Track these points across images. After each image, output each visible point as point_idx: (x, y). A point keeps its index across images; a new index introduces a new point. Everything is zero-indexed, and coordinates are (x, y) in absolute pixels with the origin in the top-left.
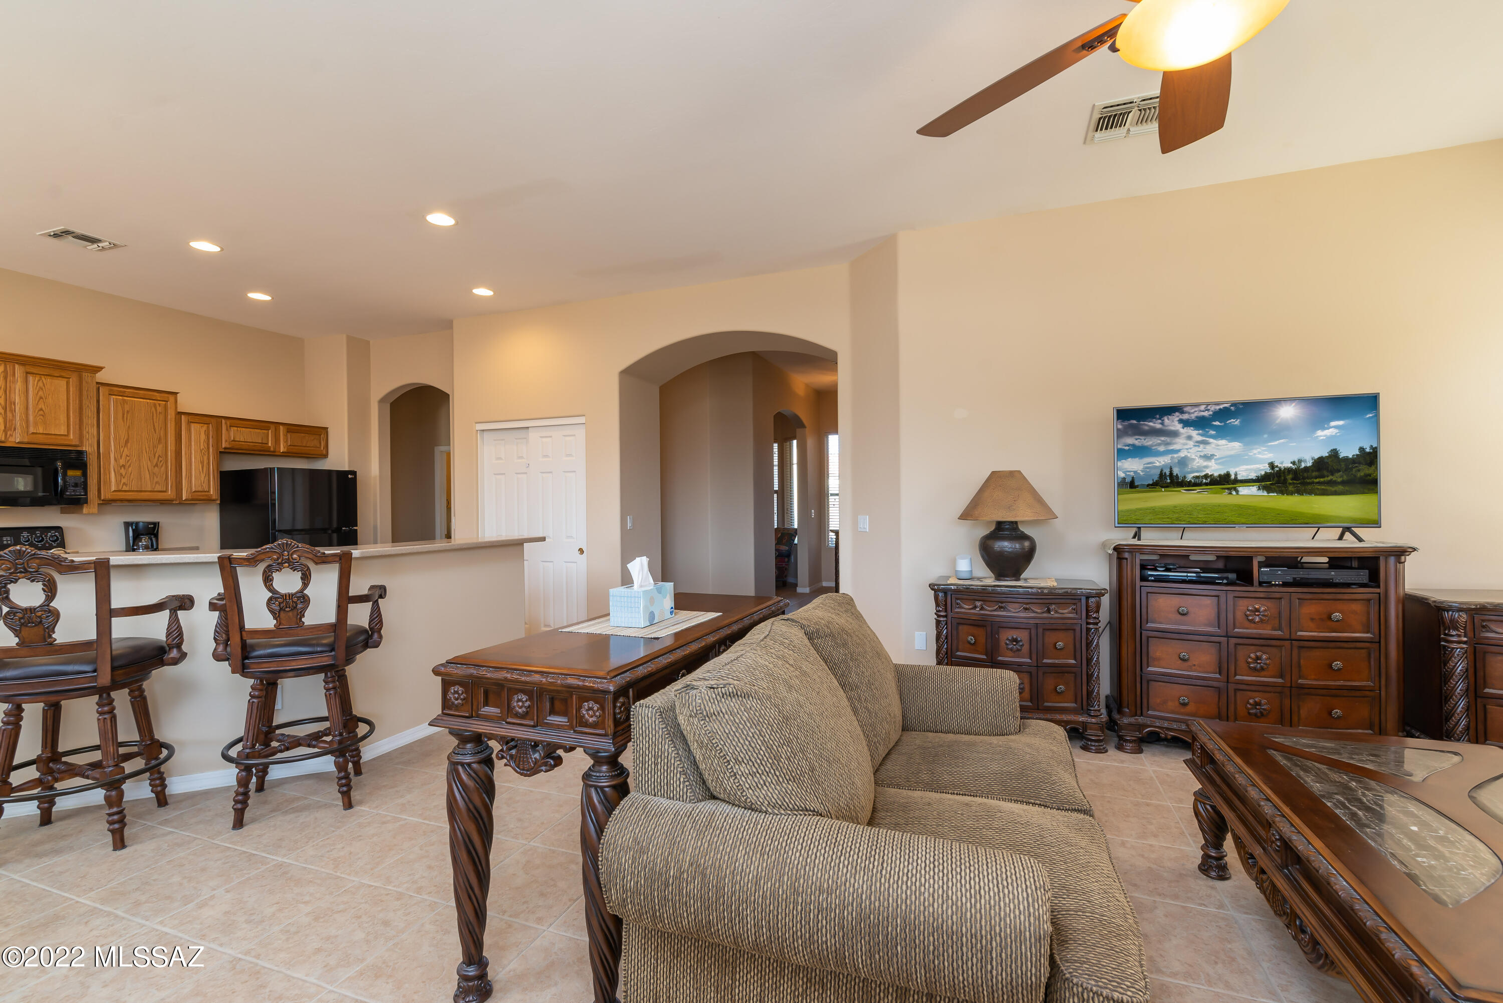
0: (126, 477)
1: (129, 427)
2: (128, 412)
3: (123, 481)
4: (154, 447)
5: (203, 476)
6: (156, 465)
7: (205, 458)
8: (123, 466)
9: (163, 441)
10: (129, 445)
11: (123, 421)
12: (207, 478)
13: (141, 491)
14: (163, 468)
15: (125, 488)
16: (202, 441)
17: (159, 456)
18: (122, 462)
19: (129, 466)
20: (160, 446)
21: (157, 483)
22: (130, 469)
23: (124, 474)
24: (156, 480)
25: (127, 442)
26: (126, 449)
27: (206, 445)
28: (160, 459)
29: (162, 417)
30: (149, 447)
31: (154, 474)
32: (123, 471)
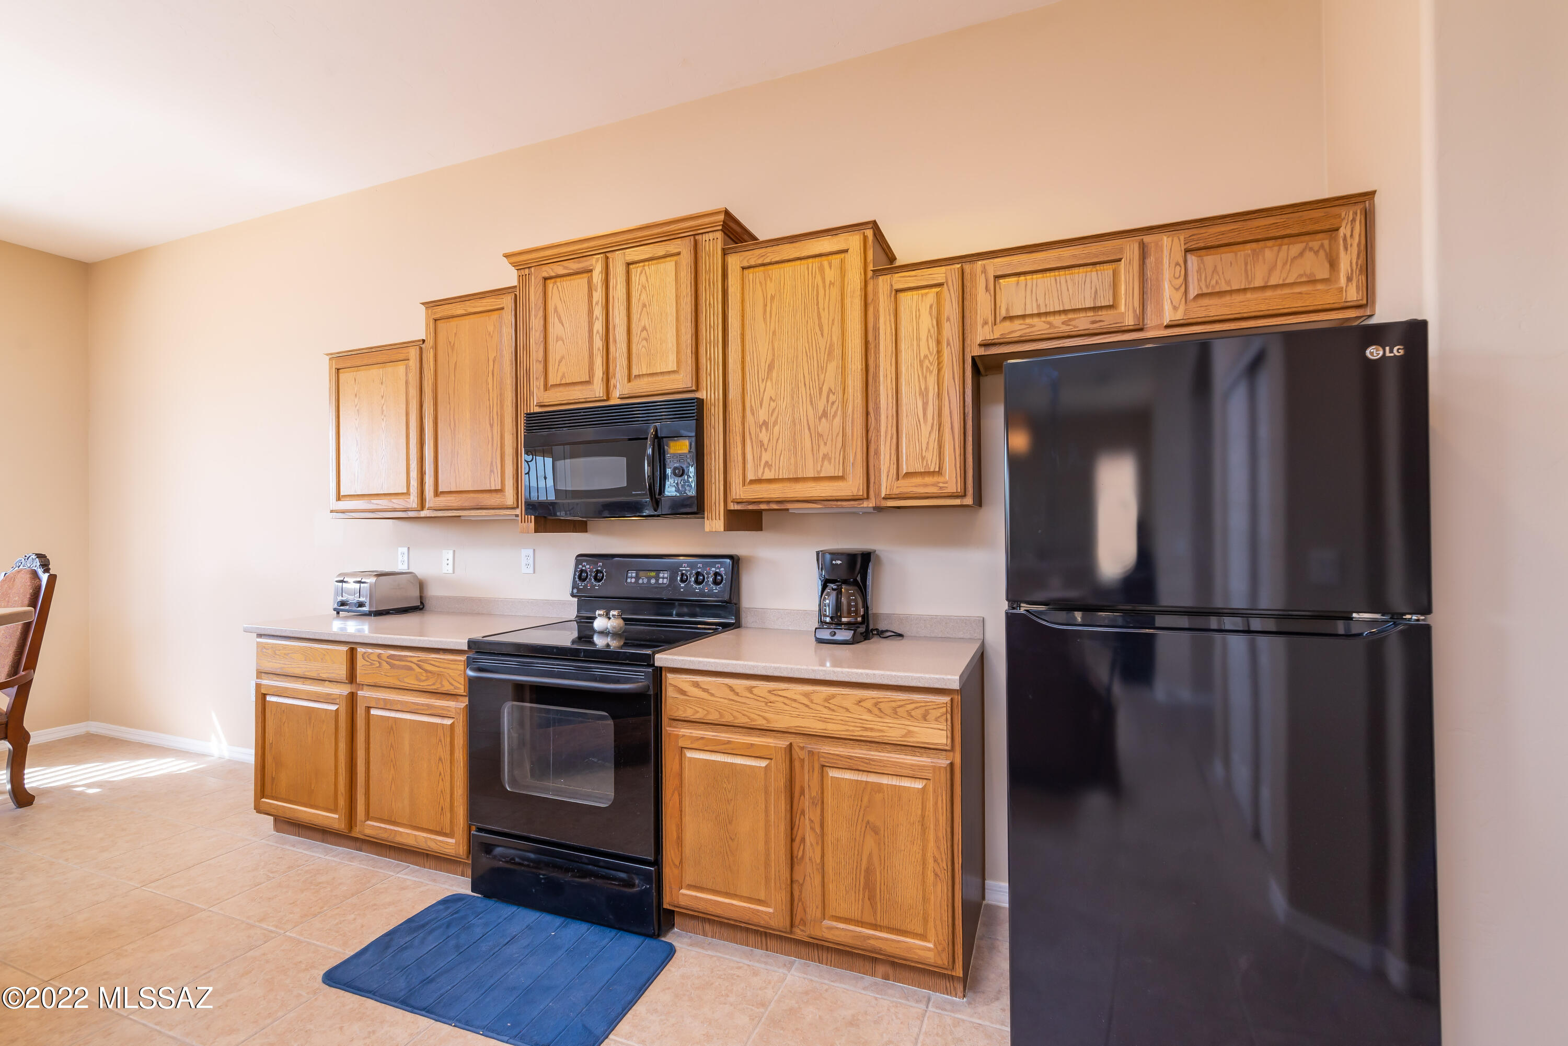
0: (770, 449)
1: (774, 333)
2: (773, 298)
3: (766, 457)
4: (822, 369)
5: (925, 430)
6: (825, 414)
7: (932, 380)
8: (765, 423)
9: (837, 352)
10: (774, 374)
11: (765, 319)
12: (935, 435)
13: (796, 480)
14: (838, 421)
15: (769, 475)
16: (924, 335)
17: (830, 390)
18: (763, 415)
19: (775, 423)
20: (832, 367)
21: (825, 456)
22: (777, 428)
23: (766, 442)
24: (824, 450)
25: (771, 367)
26: (769, 383)
27: (933, 345)
28: (832, 398)
29: (835, 292)
30: (810, 373)
31: (820, 435)
32: (764, 436)
